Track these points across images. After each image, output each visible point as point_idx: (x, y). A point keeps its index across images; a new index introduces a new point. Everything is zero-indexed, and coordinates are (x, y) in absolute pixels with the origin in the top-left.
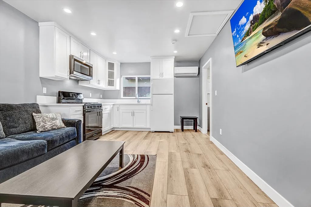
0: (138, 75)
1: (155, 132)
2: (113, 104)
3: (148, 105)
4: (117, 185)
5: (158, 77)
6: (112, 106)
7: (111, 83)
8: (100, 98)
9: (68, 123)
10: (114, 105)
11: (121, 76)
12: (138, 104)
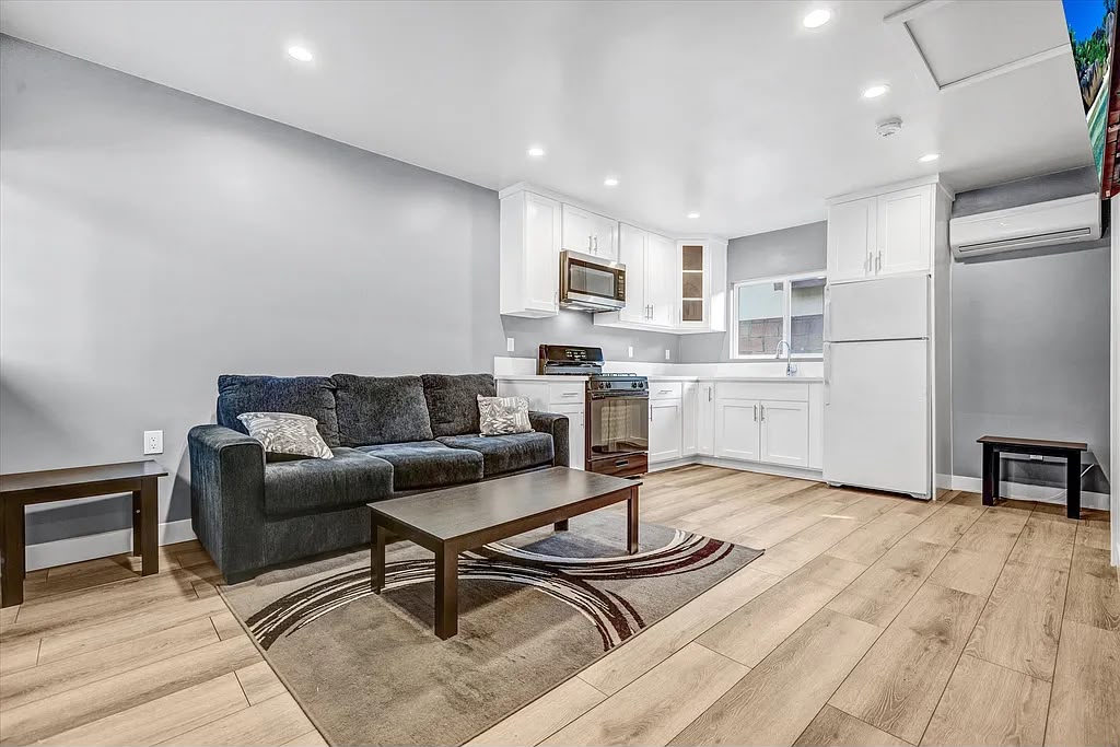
0: (792, 273)
1: (844, 487)
2: (695, 378)
3: (815, 382)
4: (589, 582)
5: (858, 273)
6: (687, 385)
7: (692, 312)
8: (666, 362)
9: (539, 422)
10: (698, 381)
11: (731, 285)
12: (791, 378)
